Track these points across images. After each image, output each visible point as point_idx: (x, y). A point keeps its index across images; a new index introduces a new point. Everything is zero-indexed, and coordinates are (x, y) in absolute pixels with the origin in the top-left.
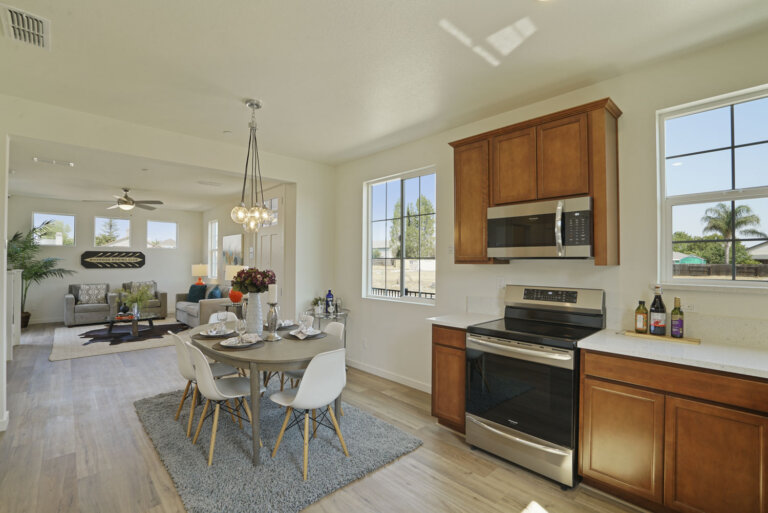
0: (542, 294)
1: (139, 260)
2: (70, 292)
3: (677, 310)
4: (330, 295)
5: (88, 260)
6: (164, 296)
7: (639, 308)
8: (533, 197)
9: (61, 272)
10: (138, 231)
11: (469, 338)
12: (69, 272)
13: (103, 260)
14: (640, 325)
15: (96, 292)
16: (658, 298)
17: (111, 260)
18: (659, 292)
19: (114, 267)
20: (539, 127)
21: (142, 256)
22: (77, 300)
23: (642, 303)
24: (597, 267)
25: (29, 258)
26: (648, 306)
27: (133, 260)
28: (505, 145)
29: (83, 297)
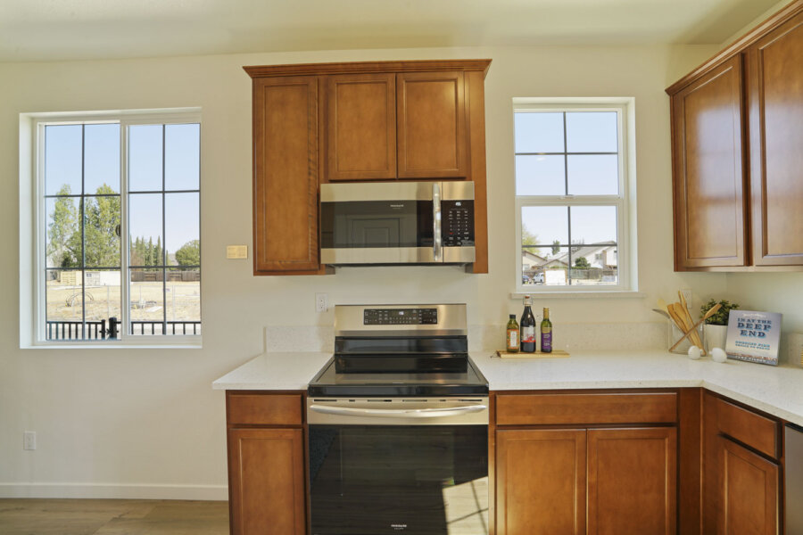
0: (390, 315)
3: (546, 321)
7: (510, 323)
8: (392, 174)
11: (313, 405)
14: (514, 344)
16: (527, 310)
18: (528, 303)
20: (400, 76)
23: (512, 317)
24: (467, 274)
26: (518, 320)
28: (347, 91)
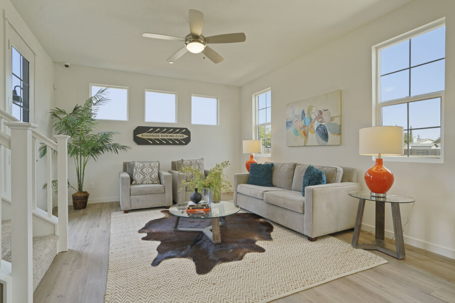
1: (185, 136)
2: (125, 170)
5: (140, 136)
9: (116, 147)
10: (183, 107)
13: (153, 136)
15: (150, 170)
17: (160, 136)
19: (163, 144)
21: (187, 132)
22: (132, 180)
25: (87, 132)
27: (180, 136)
29: (138, 177)
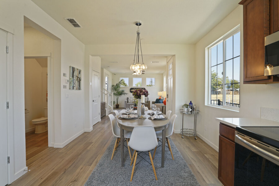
2: (127, 99)
4: (191, 103)
5: (131, 90)
6: (149, 102)
11: (236, 135)
12: (126, 94)
22: (128, 102)
25: (119, 90)
29: (129, 101)
